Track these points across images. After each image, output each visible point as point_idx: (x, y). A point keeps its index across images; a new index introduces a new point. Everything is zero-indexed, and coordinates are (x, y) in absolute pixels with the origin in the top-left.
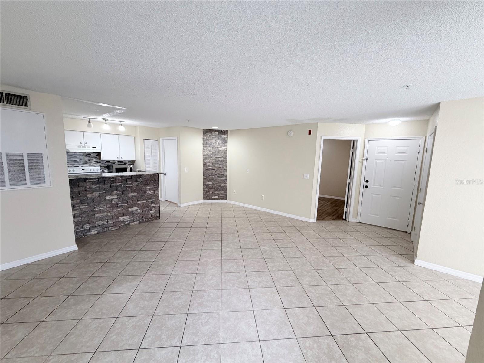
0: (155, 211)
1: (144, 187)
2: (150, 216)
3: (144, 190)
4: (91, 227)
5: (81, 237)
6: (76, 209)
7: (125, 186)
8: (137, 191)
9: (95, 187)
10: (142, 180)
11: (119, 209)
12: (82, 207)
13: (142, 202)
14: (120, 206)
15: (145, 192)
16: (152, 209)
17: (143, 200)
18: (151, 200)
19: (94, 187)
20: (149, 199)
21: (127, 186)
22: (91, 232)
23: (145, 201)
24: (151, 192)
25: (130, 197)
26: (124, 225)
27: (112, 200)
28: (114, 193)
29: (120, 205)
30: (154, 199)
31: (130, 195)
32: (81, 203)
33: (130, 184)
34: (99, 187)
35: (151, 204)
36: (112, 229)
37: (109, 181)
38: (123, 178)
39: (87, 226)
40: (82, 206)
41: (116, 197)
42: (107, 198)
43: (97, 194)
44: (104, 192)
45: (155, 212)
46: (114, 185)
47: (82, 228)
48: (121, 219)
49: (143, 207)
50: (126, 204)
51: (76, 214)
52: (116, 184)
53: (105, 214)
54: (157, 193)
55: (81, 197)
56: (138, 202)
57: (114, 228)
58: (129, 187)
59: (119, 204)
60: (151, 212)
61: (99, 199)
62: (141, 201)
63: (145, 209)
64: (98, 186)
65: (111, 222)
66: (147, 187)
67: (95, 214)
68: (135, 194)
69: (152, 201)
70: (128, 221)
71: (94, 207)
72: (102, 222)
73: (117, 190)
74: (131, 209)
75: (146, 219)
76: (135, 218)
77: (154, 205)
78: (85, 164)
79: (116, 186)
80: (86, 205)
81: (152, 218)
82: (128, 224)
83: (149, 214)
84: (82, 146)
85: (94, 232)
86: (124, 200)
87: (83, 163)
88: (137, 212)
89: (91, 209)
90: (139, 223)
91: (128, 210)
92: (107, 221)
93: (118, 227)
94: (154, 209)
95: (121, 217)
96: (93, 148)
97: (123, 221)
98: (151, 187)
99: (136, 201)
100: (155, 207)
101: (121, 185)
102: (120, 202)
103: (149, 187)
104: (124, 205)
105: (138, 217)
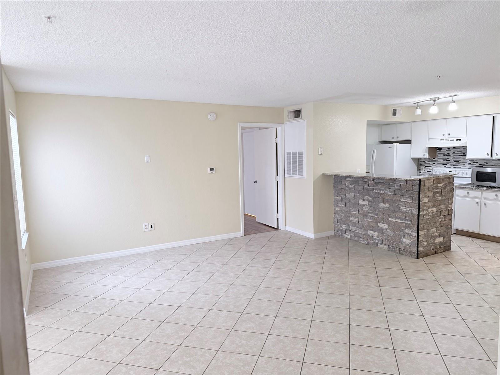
0: (410, 242)
1: (398, 199)
2: (402, 247)
3: (398, 203)
4: (347, 229)
5: (340, 236)
6: (339, 206)
7: (376, 192)
8: (389, 202)
9: (352, 187)
10: (396, 188)
11: (369, 220)
12: (342, 205)
13: (394, 220)
14: (370, 216)
15: (398, 207)
16: (406, 237)
17: (396, 218)
18: (406, 222)
19: (351, 186)
20: (403, 219)
21: (379, 192)
22: (347, 234)
23: (399, 221)
24: (407, 209)
25: (381, 208)
26: (372, 243)
27: (364, 205)
28: (366, 198)
29: (371, 215)
30: (409, 221)
31: (382, 205)
32: (342, 201)
33: (382, 190)
34: (354, 187)
35: (406, 227)
36: (361, 240)
37: (362, 182)
38: (375, 181)
39: (344, 227)
41: (366, 203)
42: (360, 202)
43: (352, 194)
44: (358, 194)
45: (410, 243)
46: (367, 188)
47: (341, 227)
48: (370, 233)
49: (395, 228)
50: (376, 217)
51: (339, 210)
52: (368, 187)
53: (357, 220)
54: (415, 213)
55: (342, 194)
56: (390, 219)
57: (363, 241)
58: (381, 194)
59: (370, 213)
60: (405, 240)
61: (353, 201)
62: (393, 218)
63: (397, 233)
64: (354, 186)
65: (361, 232)
66: (402, 200)
67: (349, 217)
68: (387, 205)
69: (407, 224)
70: (377, 239)
71: (350, 209)
72: (354, 228)
73: (369, 195)
74: (381, 224)
75: (398, 249)
76: (384, 240)
77: (410, 232)
78: (458, 164)
79: (368, 190)
80: (345, 204)
81: (406, 251)
82: (377, 244)
83: (401, 242)
84: (445, 139)
85: (348, 236)
86: (375, 211)
87: (456, 162)
88: (388, 232)
89: (347, 209)
90: (389, 249)
91: (377, 225)
92: (359, 230)
93: (367, 242)
94: (409, 237)
95: (371, 231)
96: (457, 140)
97: (372, 237)
98: (408, 201)
99: (387, 216)
100: (411, 235)
101: (373, 189)
102: (371, 212)
103: (404, 200)
104: (375, 217)
105: (388, 240)
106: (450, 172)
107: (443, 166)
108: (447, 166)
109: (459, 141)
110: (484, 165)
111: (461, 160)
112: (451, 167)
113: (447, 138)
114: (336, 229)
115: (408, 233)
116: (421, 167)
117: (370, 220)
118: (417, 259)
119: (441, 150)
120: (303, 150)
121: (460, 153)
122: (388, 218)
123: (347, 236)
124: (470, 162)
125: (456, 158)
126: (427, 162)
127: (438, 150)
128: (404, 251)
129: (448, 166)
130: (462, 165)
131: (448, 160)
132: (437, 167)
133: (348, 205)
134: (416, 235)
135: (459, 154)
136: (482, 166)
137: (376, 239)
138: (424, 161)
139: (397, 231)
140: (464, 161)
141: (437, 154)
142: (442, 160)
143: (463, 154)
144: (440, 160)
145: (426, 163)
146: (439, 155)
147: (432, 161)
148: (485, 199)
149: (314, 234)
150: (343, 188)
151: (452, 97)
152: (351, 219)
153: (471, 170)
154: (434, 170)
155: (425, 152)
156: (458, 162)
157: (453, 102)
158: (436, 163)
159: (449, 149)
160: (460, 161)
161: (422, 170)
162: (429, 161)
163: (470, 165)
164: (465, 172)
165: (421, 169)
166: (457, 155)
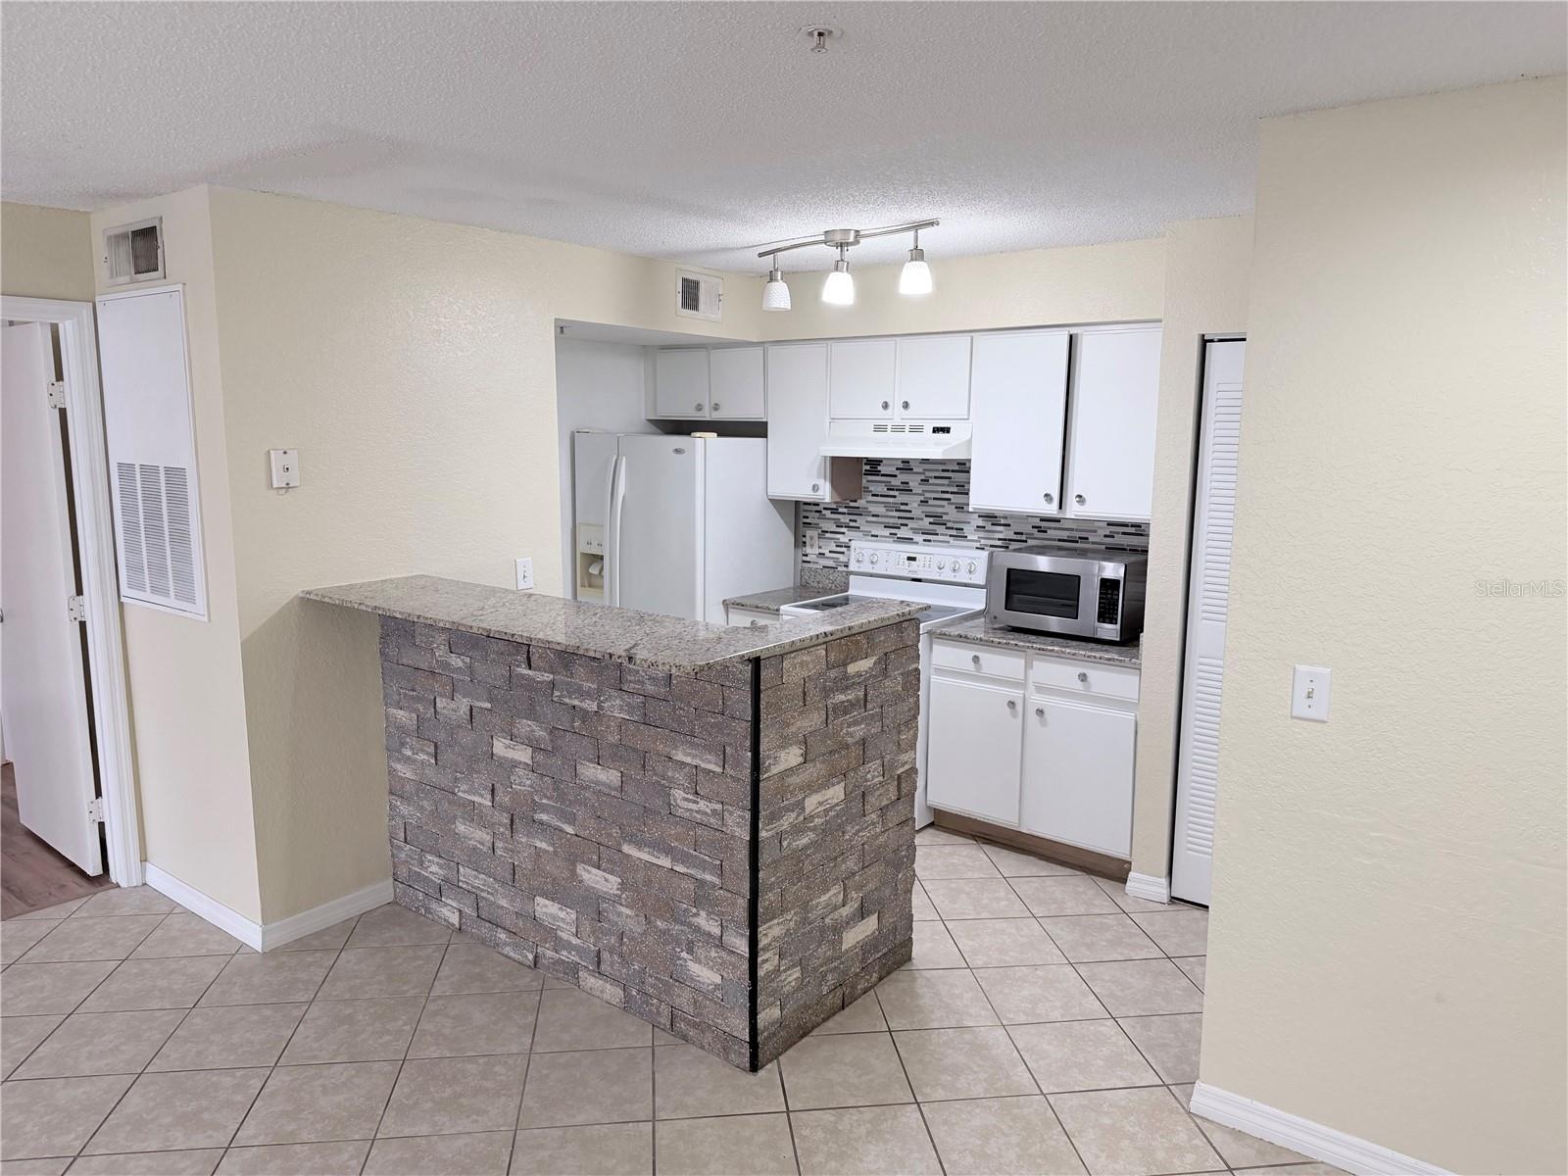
0: (718, 980)
1: (660, 747)
2: (683, 999)
3: (659, 769)
4: (446, 880)
5: (418, 910)
6: (409, 758)
7: (567, 700)
8: (623, 759)
9: (460, 664)
11: (539, 844)
12: (422, 756)
13: (644, 856)
14: (541, 823)
15: (664, 791)
16: (700, 952)
17: (654, 846)
18: (699, 874)
19: (456, 661)
20: (685, 858)
21: (576, 702)
22: (446, 905)
23: (665, 862)
24: (703, 805)
25: (588, 788)
26: (555, 962)
27: (516, 764)
28: (525, 726)
29: (544, 817)
30: (712, 869)
31: (591, 772)
32: (419, 733)
33: (589, 695)
34: (469, 671)
35: (698, 902)
36: (506, 944)
37: (502, 645)
39: (434, 868)
40: (422, 751)
41: (523, 755)
42: (499, 748)
43: (463, 704)
44: (488, 705)
45: (717, 987)
46: (522, 677)
47: (421, 863)
48: (545, 908)
49: (648, 896)
50: (570, 829)
51: (409, 781)
52: (530, 672)
53: (487, 838)
54: (738, 832)
55: (419, 699)
56: (626, 848)
57: (516, 946)
58: (585, 715)
59: (544, 809)
60: (693, 967)
61: (466, 738)
62: (640, 844)
63: (659, 923)
64: (468, 660)
65: (504, 903)
66: (679, 756)
67: (455, 818)
68: (613, 777)
69: (701, 883)
70: (574, 947)
71: (456, 780)
72: (476, 877)
73: (532, 714)
74: (589, 872)
75: (665, 1010)
76: (605, 955)
77: (716, 931)
78: (940, 529)
79: (530, 685)
80: (431, 750)
81: (702, 1027)
82: (573, 970)
83: (680, 979)
84: (890, 424)
85: (449, 912)
86: (562, 797)
87: (931, 520)
88: (619, 914)
89: (444, 781)
90: (627, 1005)
91: (573, 872)
92: (497, 891)
93: (531, 957)
94: (713, 954)
95: (547, 902)
96: (936, 430)
97: (550, 934)
98: (703, 765)
99: (615, 831)
100: (720, 944)
101: (553, 685)
102: (544, 801)
103: (688, 760)
104: (561, 830)
105: (621, 956)
106: (909, 559)
107: (887, 532)
108: (900, 533)
109: (941, 435)
110: (1031, 536)
111: (951, 513)
112: (915, 538)
113: (897, 420)
114: (403, 872)
115: (709, 934)
116: (809, 533)
117: (543, 845)
118: (751, 1078)
119: (879, 468)
120: (184, 460)
121: (946, 482)
122: (620, 844)
123: (445, 912)
124: (980, 522)
125: (931, 502)
126: (828, 513)
127: (868, 467)
128: (695, 1025)
129: (903, 533)
130: (954, 532)
131: (903, 507)
132: (866, 534)
133: (447, 756)
134: (743, 947)
135: (943, 485)
136: (1024, 538)
137: (570, 943)
138: (817, 508)
139: (661, 917)
140: (961, 516)
141: (864, 481)
142: (881, 510)
143: (955, 489)
144: (873, 509)
145: (824, 517)
146: (873, 488)
147: (845, 510)
148: (1040, 689)
149: (265, 922)
150: (422, 666)
151: (912, 233)
152: (461, 828)
153: (985, 554)
154: (852, 548)
155: (819, 477)
156: (938, 520)
157: (918, 254)
158: (860, 521)
159: (906, 465)
160: (945, 517)
161: (812, 546)
162: (834, 511)
163: (982, 534)
164: (964, 563)
165: (807, 540)
166: (937, 492)
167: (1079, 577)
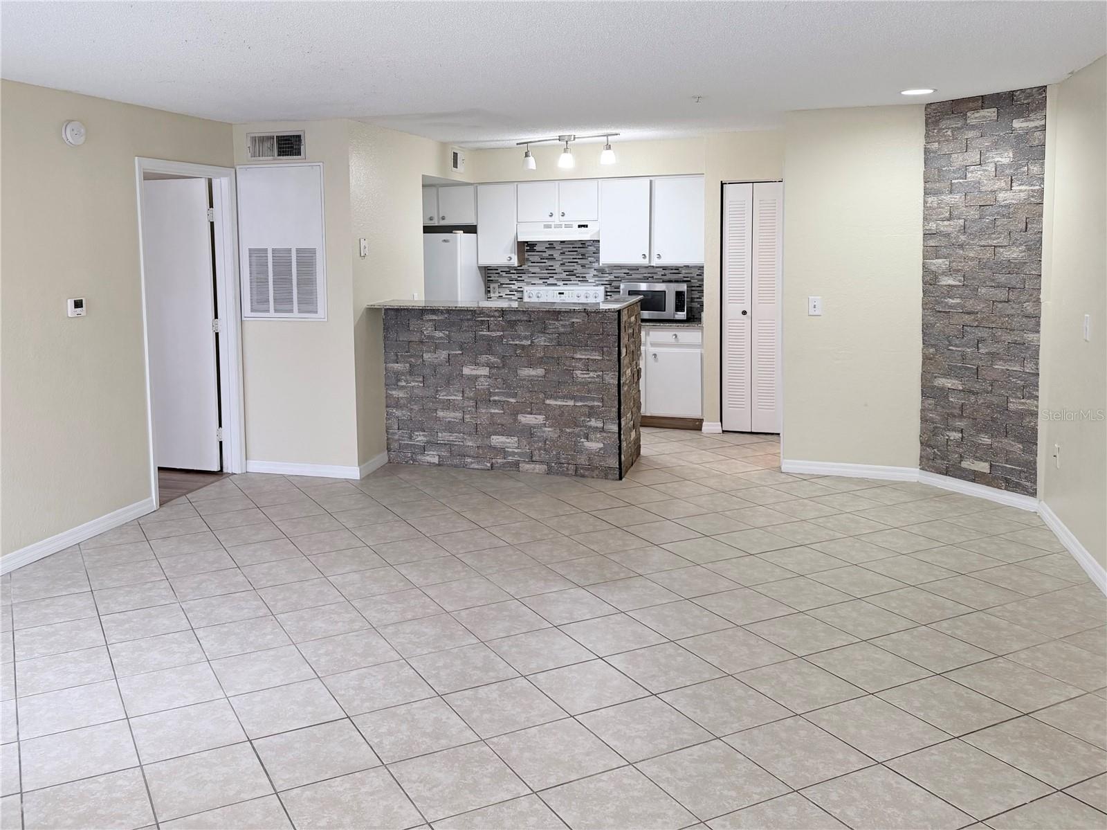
0: (602, 445)
1: (567, 354)
2: (582, 460)
3: (568, 363)
4: (428, 442)
5: (407, 462)
6: (402, 386)
7: (511, 342)
8: (546, 363)
9: (441, 335)
10: (562, 330)
11: (493, 411)
12: (413, 384)
13: (559, 403)
14: (495, 401)
15: (569, 372)
16: (592, 436)
17: (564, 397)
18: (590, 403)
19: (438, 334)
20: (582, 399)
21: (517, 342)
22: (428, 455)
23: (571, 403)
24: (592, 374)
25: (525, 379)
26: (504, 464)
27: (477, 377)
28: (483, 358)
29: (496, 398)
30: (598, 399)
31: (526, 372)
32: (411, 373)
33: (526, 338)
34: (449, 337)
35: (590, 416)
36: (472, 463)
37: (471, 323)
38: (508, 317)
39: (420, 438)
40: (413, 381)
41: (484, 371)
42: (467, 371)
43: (443, 354)
44: (461, 352)
45: (601, 449)
46: (484, 335)
47: (410, 438)
48: (497, 440)
49: (561, 419)
50: (513, 400)
51: (402, 398)
52: (488, 333)
53: (459, 415)
54: (611, 381)
55: (411, 356)
56: (548, 402)
57: (478, 463)
58: (523, 347)
59: (495, 394)
60: (587, 444)
61: (445, 370)
62: (555, 399)
63: (568, 430)
64: (447, 333)
65: (470, 444)
66: (578, 356)
67: (436, 410)
68: (540, 372)
69: (592, 407)
70: (516, 453)
71: (437, 391)
72: (450, 436)
73: (490, 351)
74: (526, 417)
75: (572, 467)
76: (536, 452)
77: (600, 425)
78: (573, 278)
79: (490, 340)
80: (421, 379)
81: (591, 468)
82: (516, 465)
83: (578, 450)
85: (432, 457)
86: (509, 387)
87: (568, 273)
88: (544, 432)
89: (430, 392)
90: (550, 472)
91: (516, 420)
92: (463, 438)
93: (489, 465)
94: (598, 436)
95: (498, 437)
96: (580, 226)
97: (502, 451)
98: (592, 358)
99: (542, 396)
100: (603, 430)
101: (501, 337)
102: (496, 391)
103: (583, 357)
104: (508, 401)
105: (545, 450)
106: (560, 293)
107: (541, 281)
108: (549, 281)
109: (582, 229)
110: (623, 278)
111: (578, 269)
112: (558, 283)
113: (557, 222)
114: (395, 445)
115: (597, 427)
116: (492, 286)
117: (497, 411)
118: (621, 482)
119: (535, 248)
121: (575, 253)
122: (544, 400)
123: (428, 459)
124: (595, 273)
125: (566, 264)
126: (504, 274)
127: (528, 248)
128: (588, 469)
129: (551, 281)
130: (581, 279)
131: (550, 268)
132: (528, 284)
133: (431, 381)
134: (615, 428)
135: (573, 255)
136: (620, 279)
137: (513, 452)
138: (497, 272)
139: (570, 427)
140: (584, 271)
141: (526, 255)
142: (537, 270)
143: (581, 257)
144: (532, 270)
145: (501, 276)
146: (531, 259)
147: (515, 272)
148: (653, 345)
149: (359, 465)
150: (413, 339)
151: (605, 138)
152: (440, 414)
153: (602, 288)
154: (525, 292)
155: (511, 253)
156: (571, 273)
157: (608, 147)
158: (524, 277)
159: (551, 245)
160: (575, 272)
161: (494, 292)
162: (507, 272)
163: (597, 279)
164: (591, 293)
165: (491, 289)
166: (570, 259)
167: (665, 292)
